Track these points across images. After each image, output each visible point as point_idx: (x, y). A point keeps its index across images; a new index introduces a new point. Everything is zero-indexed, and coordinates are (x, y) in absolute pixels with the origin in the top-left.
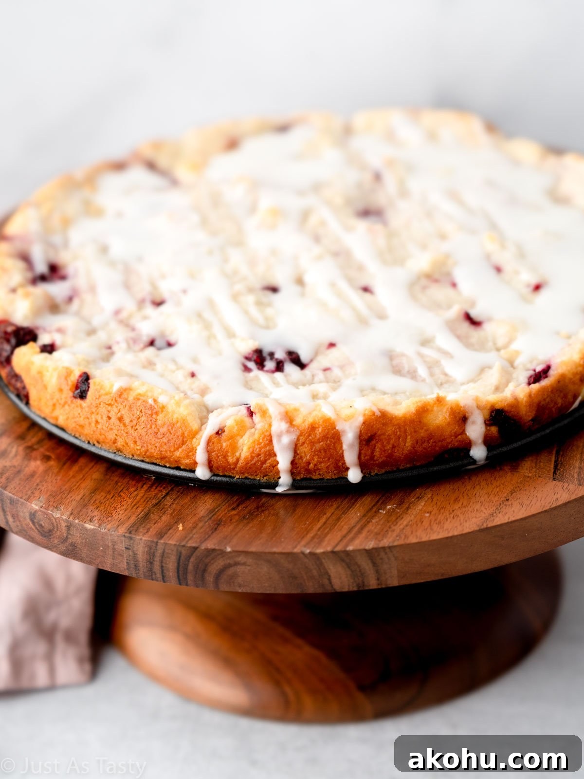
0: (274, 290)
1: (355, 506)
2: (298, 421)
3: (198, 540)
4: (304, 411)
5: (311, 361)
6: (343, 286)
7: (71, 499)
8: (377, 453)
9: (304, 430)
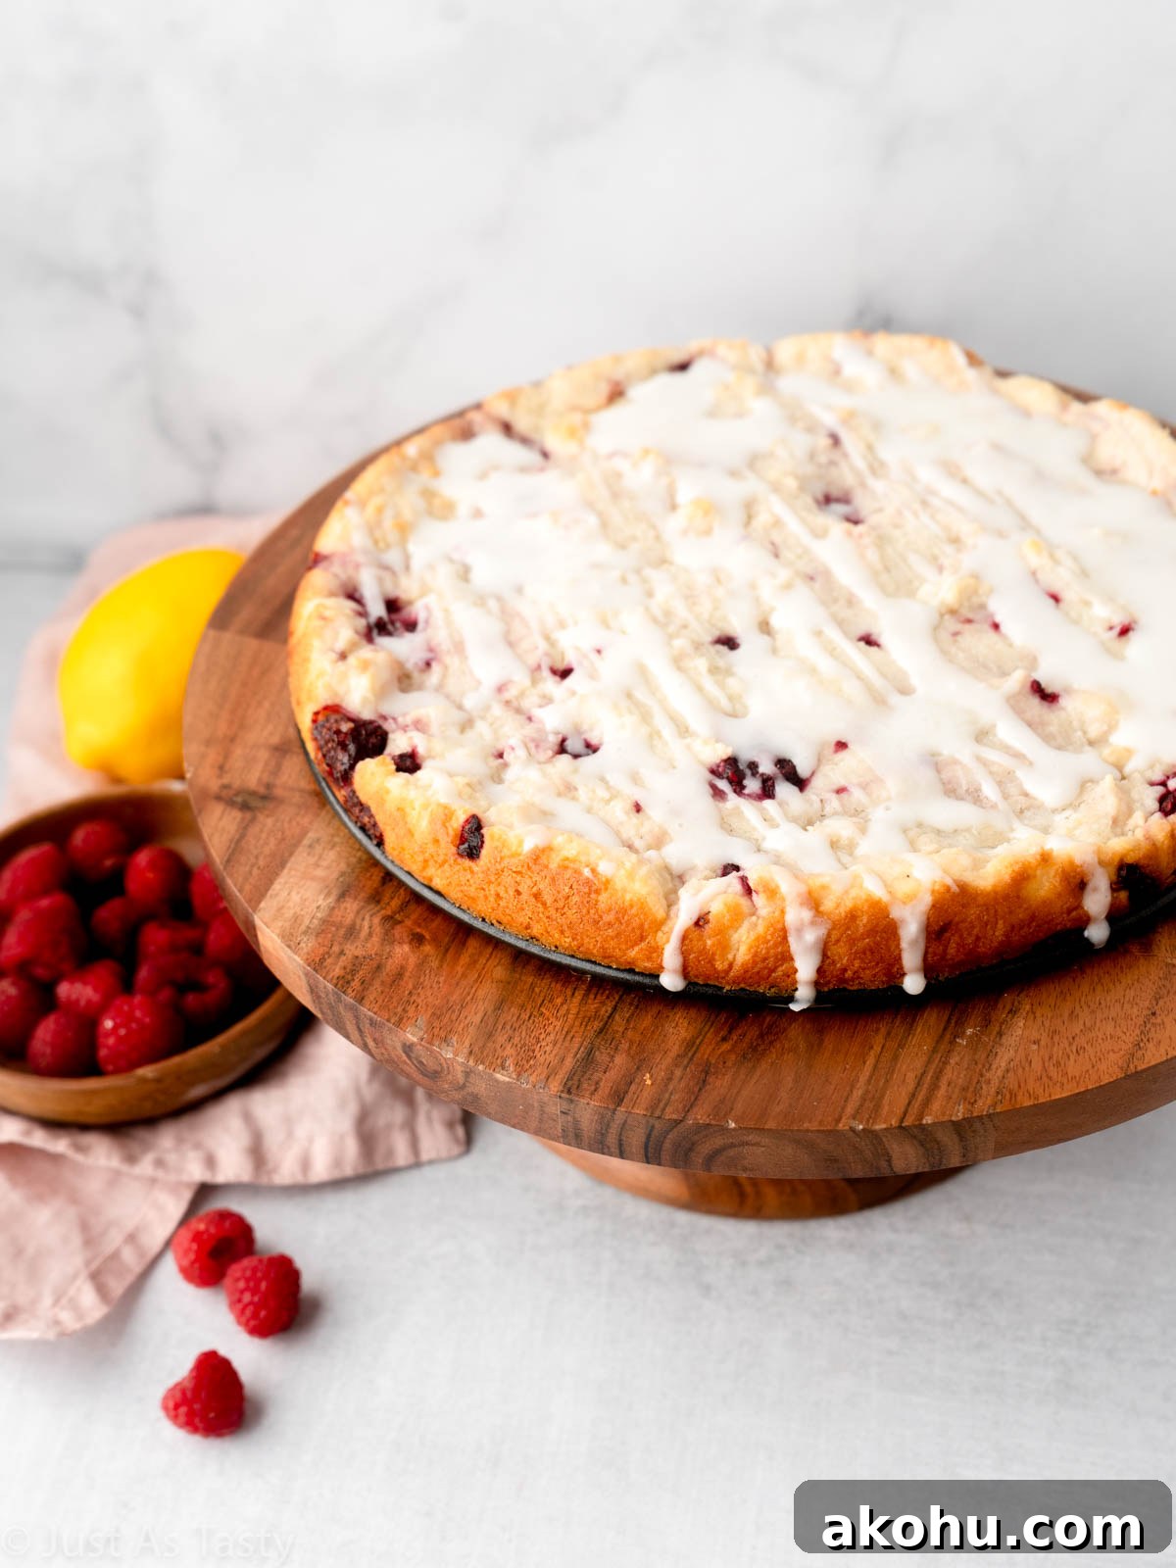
0: (730, 643)
1: (916, 1030)
2: (828, 905)
3: (681, 1106)
4: (837, 889)
5: (813, 774)
6: (833, 634)
7: (466, 1022)
8: (952, 951)
9: (839, 921)
